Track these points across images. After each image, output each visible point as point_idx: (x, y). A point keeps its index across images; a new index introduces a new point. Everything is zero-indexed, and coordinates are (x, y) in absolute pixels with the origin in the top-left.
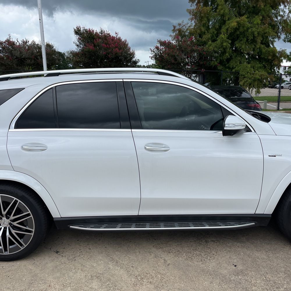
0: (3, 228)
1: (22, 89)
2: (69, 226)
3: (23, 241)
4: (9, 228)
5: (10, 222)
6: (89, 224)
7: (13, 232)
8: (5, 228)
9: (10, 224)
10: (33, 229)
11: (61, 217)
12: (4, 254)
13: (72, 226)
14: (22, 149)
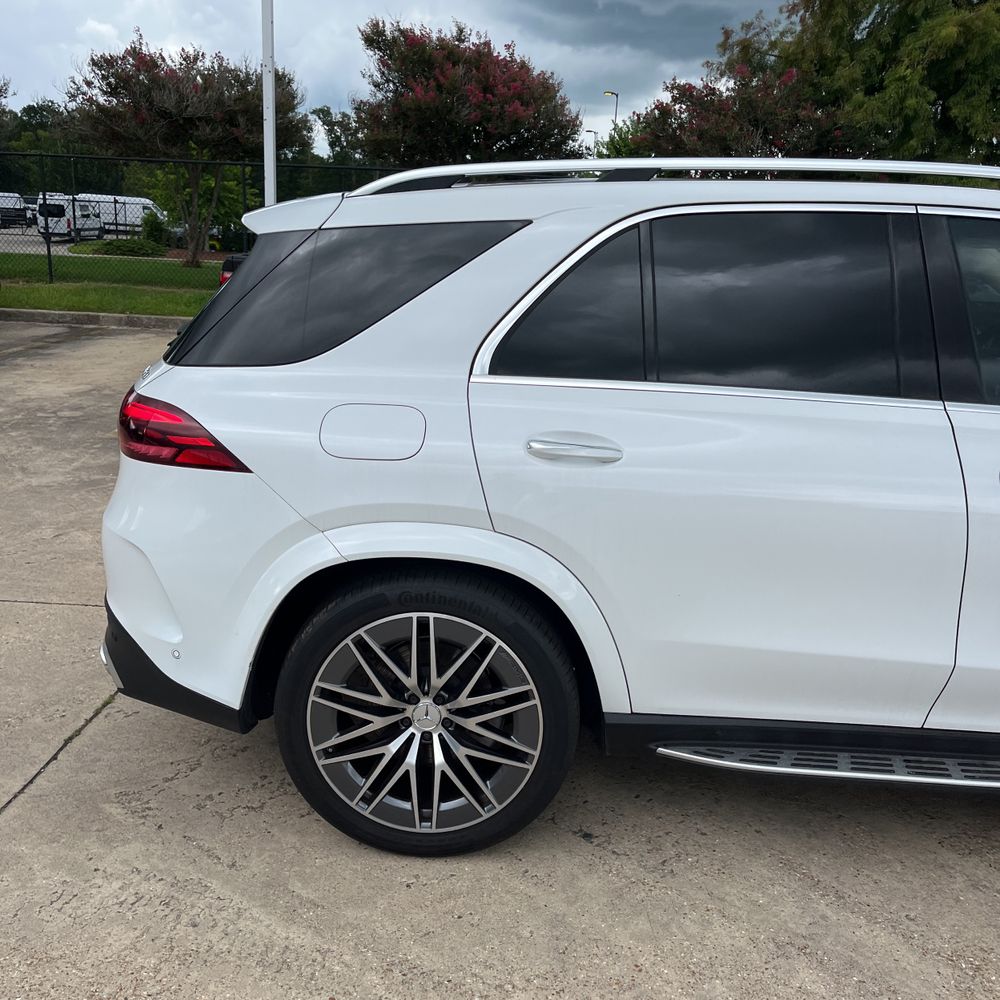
0: (418, 736)
1: (520, 225)
2: (652, 746)
3: (493, 790)
4: (440, 735)
5: (445, 714)
6: (729, 746)
7: (461, 752)
8: (427, 737)
9: (446, 723)
10: (535, 749)
11: (632, 713)
12: (418, 830)
13: (665, 746)
14: (530, 453)
